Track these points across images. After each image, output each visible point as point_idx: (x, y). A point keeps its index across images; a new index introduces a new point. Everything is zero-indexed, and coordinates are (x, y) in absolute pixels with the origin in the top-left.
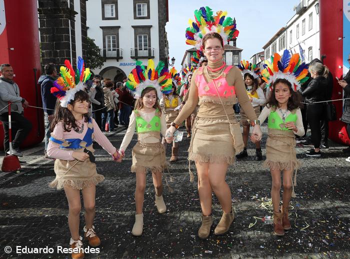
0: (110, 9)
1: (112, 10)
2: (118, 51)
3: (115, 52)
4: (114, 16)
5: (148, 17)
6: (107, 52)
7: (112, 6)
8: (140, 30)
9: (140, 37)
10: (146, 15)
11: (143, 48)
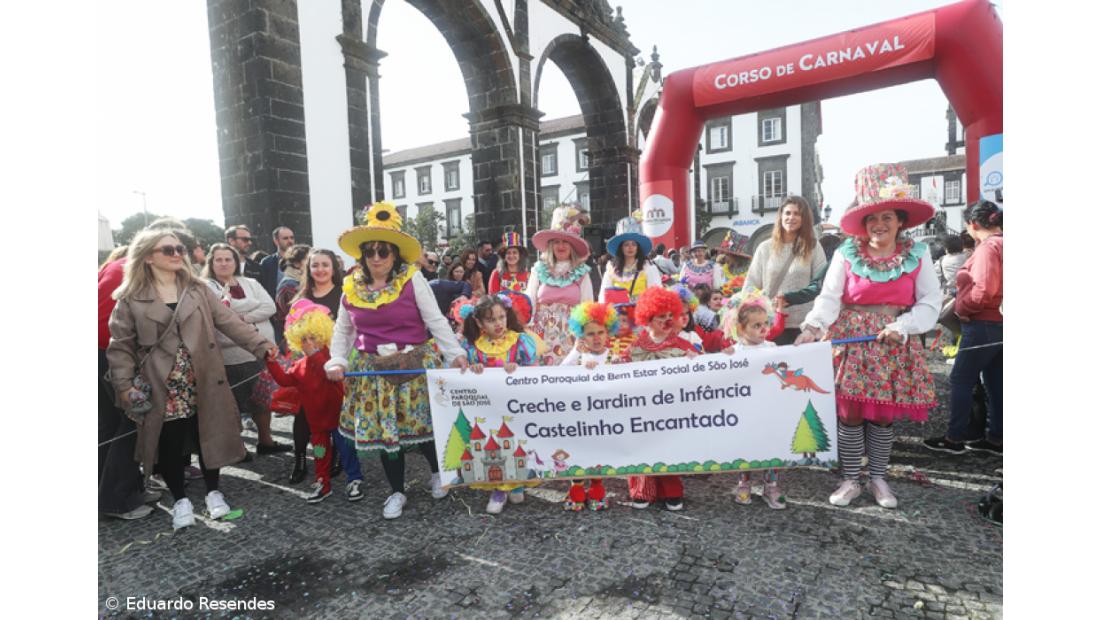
0: (719, 134)
1: (722, 137)
2: (731, 202)
3: (727, 203)
4: (726, 145)
5: (784, 140)
6: (714, 205)
7: (722, 131)
8: (769, 164)
9: (769, 175)
10: (779, 137)
11: (773, 194)
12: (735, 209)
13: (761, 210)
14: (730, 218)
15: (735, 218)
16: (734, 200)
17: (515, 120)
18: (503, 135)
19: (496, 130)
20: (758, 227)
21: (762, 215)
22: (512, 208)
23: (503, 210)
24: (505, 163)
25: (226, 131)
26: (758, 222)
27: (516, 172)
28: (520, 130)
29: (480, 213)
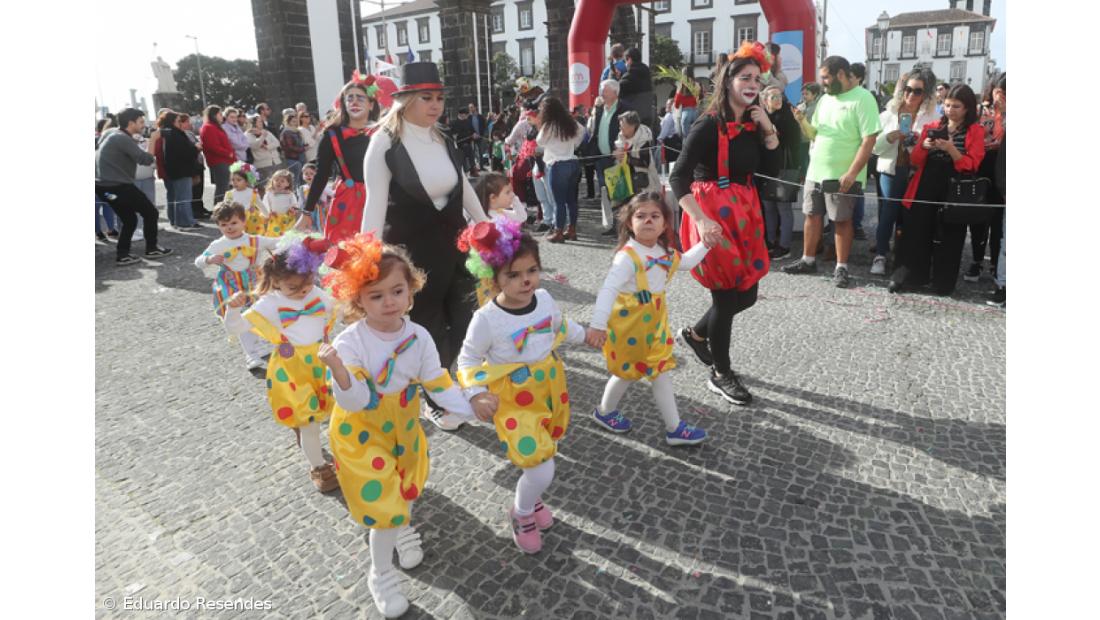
2: (710, 54)
3: (707, 56)
6: (697, 57)
8: (743, 21)
9: (743, 32)
17: (469, 7)
18: (462, 19)
19: (457, 15)
22: (468, 72)
23: (463, 73)
24: (463, 39)
25: (260, 31)
27: (471, 46)
28: (474, 15)
29: (448, 75)
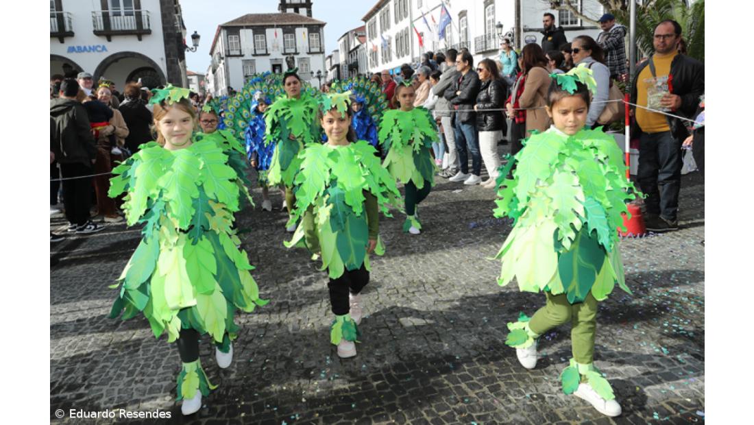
2: (61, 17)
3: (54, 21)
11: (122, 9)
12: (68, 29)
13: (107, 33)
14: (62, 42)
15: (69, 42)
16: (65, 15)
20: (104, 55)
21: (109, 40)
26: (104, 49)
